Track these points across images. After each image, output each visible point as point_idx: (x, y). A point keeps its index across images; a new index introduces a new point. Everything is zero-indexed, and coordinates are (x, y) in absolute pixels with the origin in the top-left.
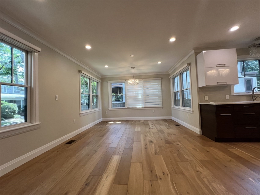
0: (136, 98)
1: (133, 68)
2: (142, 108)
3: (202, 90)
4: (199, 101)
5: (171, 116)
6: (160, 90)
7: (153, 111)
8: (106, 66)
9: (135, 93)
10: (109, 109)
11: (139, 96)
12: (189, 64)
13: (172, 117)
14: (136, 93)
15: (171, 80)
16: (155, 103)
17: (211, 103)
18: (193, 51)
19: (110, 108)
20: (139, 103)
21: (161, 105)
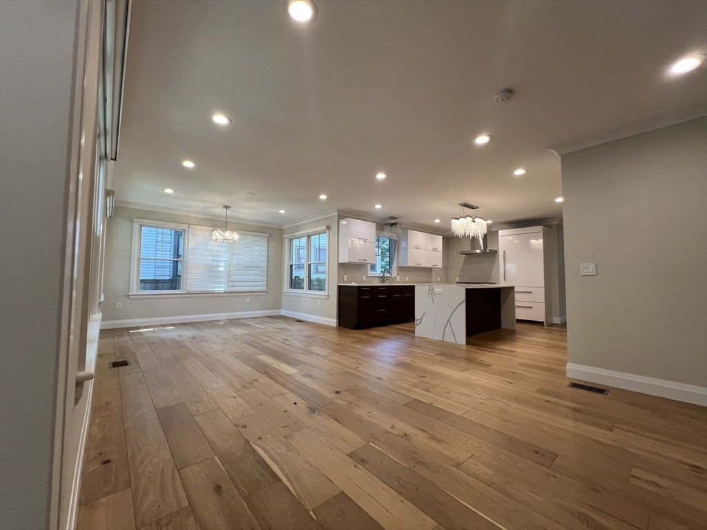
0: (211, 270)
1: (227, 207)
2: (225, 292)
3: (343, 266)
4: (339, 282)
5: (281, 308)
6: (265, 259)
7: (248, 300)
8: (169, 191)
9: (211, 258)
10: (129, 295)
11: (220, 266)
12: (328, 228)
13: (282, 310)
14: (215, 259)
15: (287, 242)
16: (252, 283)
17: (353, 284)
18: (336, 213)
19: (134, 293)
20: (220, 283)
21: (264, 288)
